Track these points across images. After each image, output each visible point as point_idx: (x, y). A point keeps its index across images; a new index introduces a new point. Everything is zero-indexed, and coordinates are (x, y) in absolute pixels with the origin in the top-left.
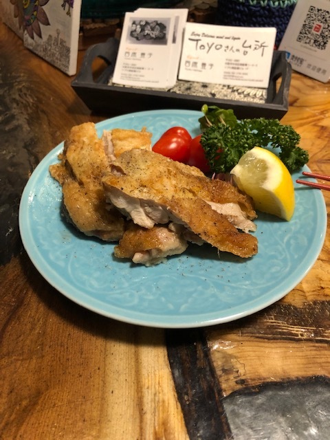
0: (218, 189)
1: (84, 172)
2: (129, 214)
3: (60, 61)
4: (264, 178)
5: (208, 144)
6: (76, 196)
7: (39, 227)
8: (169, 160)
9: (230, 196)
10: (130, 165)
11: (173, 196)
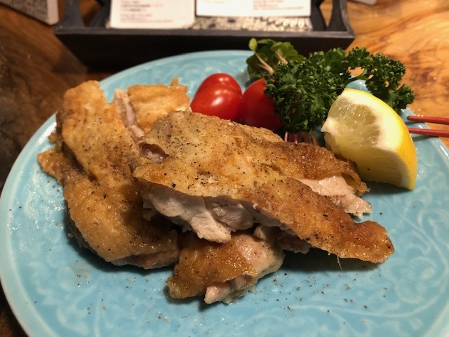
0: (309, 158)
1: (94, 158)
2: (187, 223)
3: (34, 6)
4: (375, 133)
5: (280, 92)
6: (90, 202)
7: (34, 264)
8: (230, 124)
9: (330, 166)
10: (172, 139)
11: (255, 183)
